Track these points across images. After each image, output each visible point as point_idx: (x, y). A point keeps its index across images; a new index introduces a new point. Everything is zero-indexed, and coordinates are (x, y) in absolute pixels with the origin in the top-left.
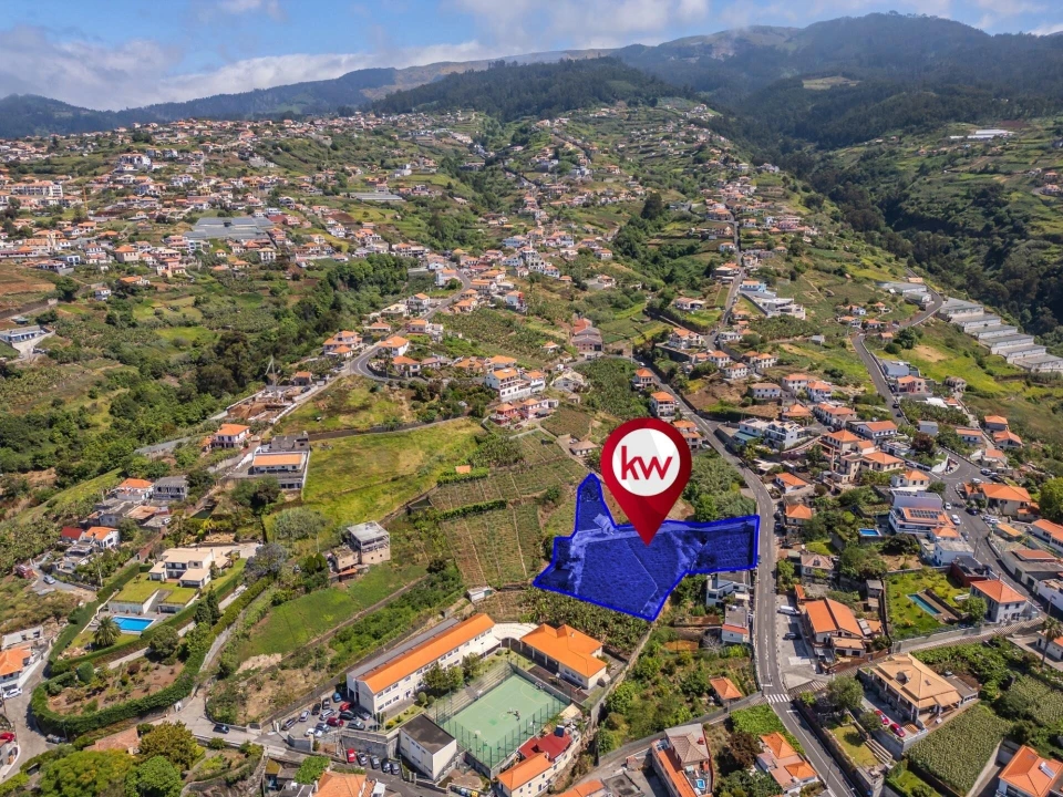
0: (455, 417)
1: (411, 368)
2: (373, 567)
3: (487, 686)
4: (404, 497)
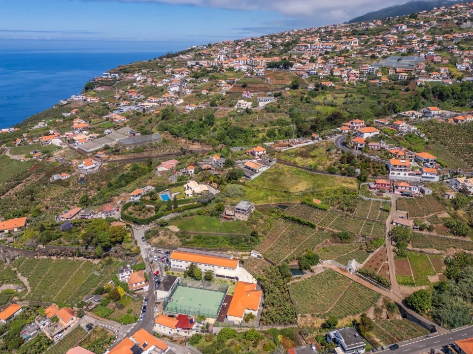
0: (349, 176)
1: (359, 145)
2: (238, 220)
3: (211, 288)
4: (280, 200)
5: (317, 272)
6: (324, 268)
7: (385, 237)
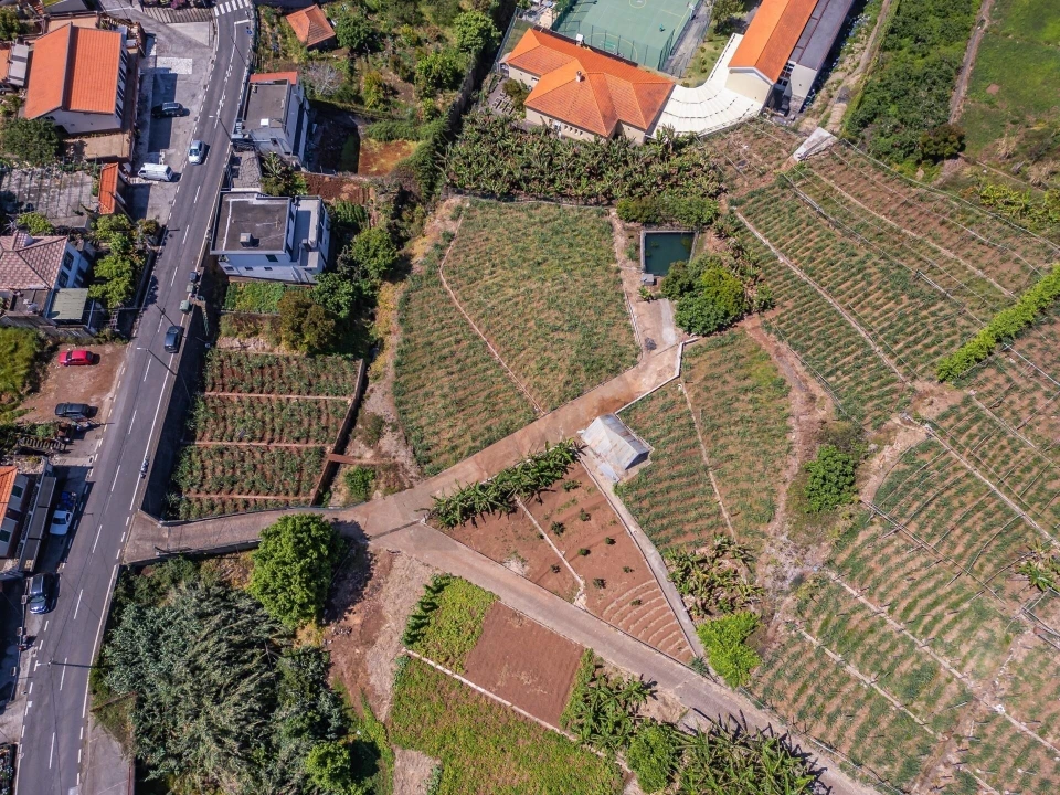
5: (637, 310)
6: (651, 346)
7: (760, 704)
